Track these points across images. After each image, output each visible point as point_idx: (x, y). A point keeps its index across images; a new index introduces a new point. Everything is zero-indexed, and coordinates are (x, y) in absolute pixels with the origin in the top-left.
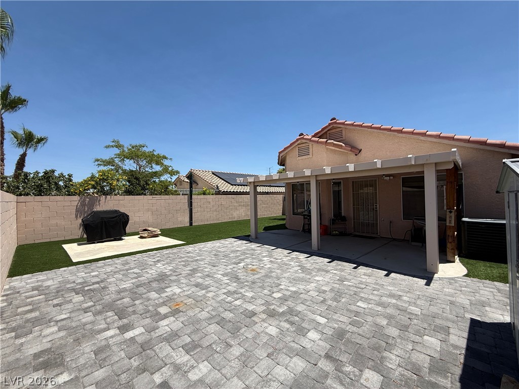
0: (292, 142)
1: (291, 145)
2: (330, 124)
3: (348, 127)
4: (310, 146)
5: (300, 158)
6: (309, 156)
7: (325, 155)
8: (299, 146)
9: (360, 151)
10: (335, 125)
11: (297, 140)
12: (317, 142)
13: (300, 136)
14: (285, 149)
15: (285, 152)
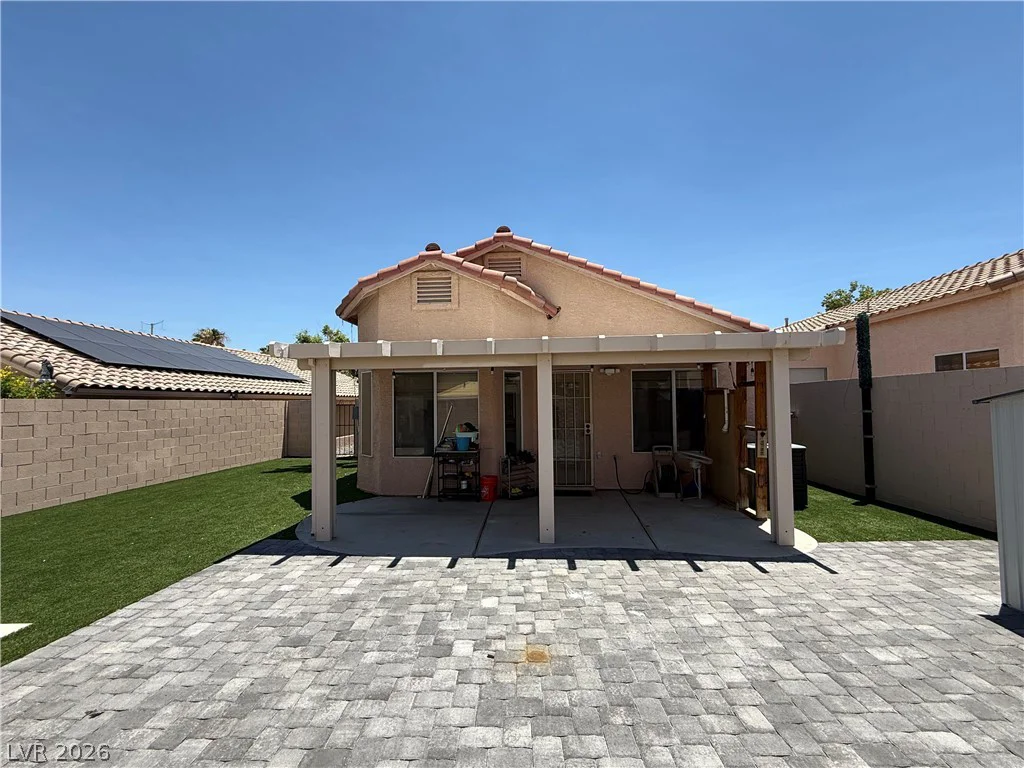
0: (404, 261)
1: (401, 268)
2: (496, 239)
3: (538, 255)
4: (454, 281)
5: (424, 306)
6: (449, 305)
7: (492, 309)
8: (420, 275)
9: (559, 309)
10: (510, 245)
11: (422, 259)
12: (480, 275)
13: (427, 249)
14: (381, 277)
15: (381, 284)
